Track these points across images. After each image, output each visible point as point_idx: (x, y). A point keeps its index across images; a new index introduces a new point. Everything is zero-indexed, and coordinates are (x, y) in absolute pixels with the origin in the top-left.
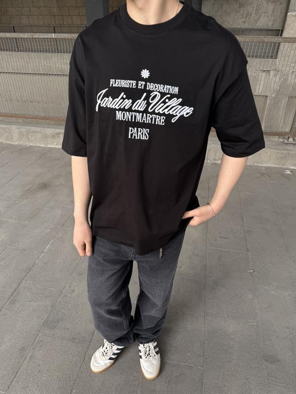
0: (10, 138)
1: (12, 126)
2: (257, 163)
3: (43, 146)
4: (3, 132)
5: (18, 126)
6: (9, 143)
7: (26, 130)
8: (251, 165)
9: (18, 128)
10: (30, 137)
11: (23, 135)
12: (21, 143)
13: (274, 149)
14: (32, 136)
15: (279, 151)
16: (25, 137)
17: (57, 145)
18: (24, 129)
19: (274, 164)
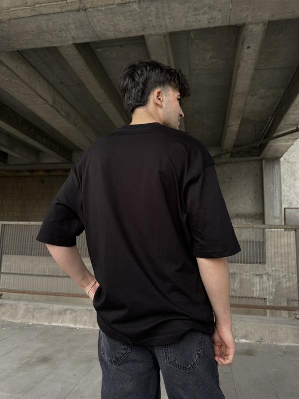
0: (14, 315)
1: (20, 302)
2: (275, 341)
3: (47, 324)
4: (10, 308)
5: (27, 303)
6: (11, 321)
7: (33, 306)
8: (269, 343)
9: (26, 305)
10: (35, 314)
11: (29, 312)
12: (23, 321)
13: (289, 324)
14: (38, 313)
15: (294, 327)
16: (30, 314)
17: (61, 322)
18: (31, 306)
19: (294, 342)
